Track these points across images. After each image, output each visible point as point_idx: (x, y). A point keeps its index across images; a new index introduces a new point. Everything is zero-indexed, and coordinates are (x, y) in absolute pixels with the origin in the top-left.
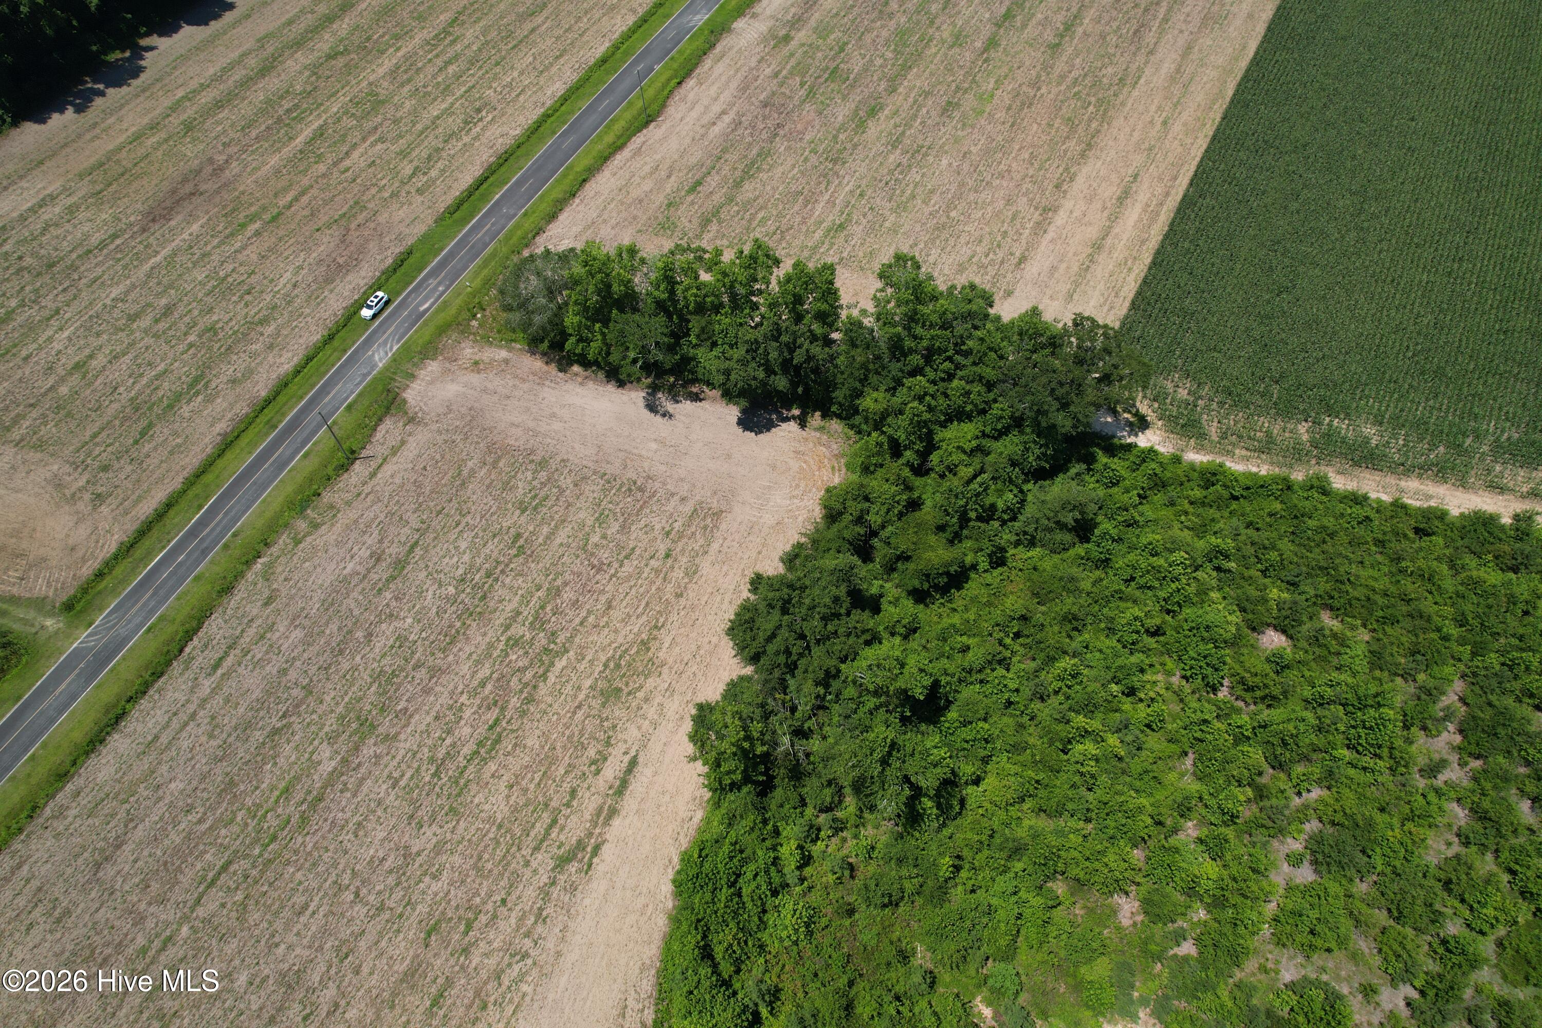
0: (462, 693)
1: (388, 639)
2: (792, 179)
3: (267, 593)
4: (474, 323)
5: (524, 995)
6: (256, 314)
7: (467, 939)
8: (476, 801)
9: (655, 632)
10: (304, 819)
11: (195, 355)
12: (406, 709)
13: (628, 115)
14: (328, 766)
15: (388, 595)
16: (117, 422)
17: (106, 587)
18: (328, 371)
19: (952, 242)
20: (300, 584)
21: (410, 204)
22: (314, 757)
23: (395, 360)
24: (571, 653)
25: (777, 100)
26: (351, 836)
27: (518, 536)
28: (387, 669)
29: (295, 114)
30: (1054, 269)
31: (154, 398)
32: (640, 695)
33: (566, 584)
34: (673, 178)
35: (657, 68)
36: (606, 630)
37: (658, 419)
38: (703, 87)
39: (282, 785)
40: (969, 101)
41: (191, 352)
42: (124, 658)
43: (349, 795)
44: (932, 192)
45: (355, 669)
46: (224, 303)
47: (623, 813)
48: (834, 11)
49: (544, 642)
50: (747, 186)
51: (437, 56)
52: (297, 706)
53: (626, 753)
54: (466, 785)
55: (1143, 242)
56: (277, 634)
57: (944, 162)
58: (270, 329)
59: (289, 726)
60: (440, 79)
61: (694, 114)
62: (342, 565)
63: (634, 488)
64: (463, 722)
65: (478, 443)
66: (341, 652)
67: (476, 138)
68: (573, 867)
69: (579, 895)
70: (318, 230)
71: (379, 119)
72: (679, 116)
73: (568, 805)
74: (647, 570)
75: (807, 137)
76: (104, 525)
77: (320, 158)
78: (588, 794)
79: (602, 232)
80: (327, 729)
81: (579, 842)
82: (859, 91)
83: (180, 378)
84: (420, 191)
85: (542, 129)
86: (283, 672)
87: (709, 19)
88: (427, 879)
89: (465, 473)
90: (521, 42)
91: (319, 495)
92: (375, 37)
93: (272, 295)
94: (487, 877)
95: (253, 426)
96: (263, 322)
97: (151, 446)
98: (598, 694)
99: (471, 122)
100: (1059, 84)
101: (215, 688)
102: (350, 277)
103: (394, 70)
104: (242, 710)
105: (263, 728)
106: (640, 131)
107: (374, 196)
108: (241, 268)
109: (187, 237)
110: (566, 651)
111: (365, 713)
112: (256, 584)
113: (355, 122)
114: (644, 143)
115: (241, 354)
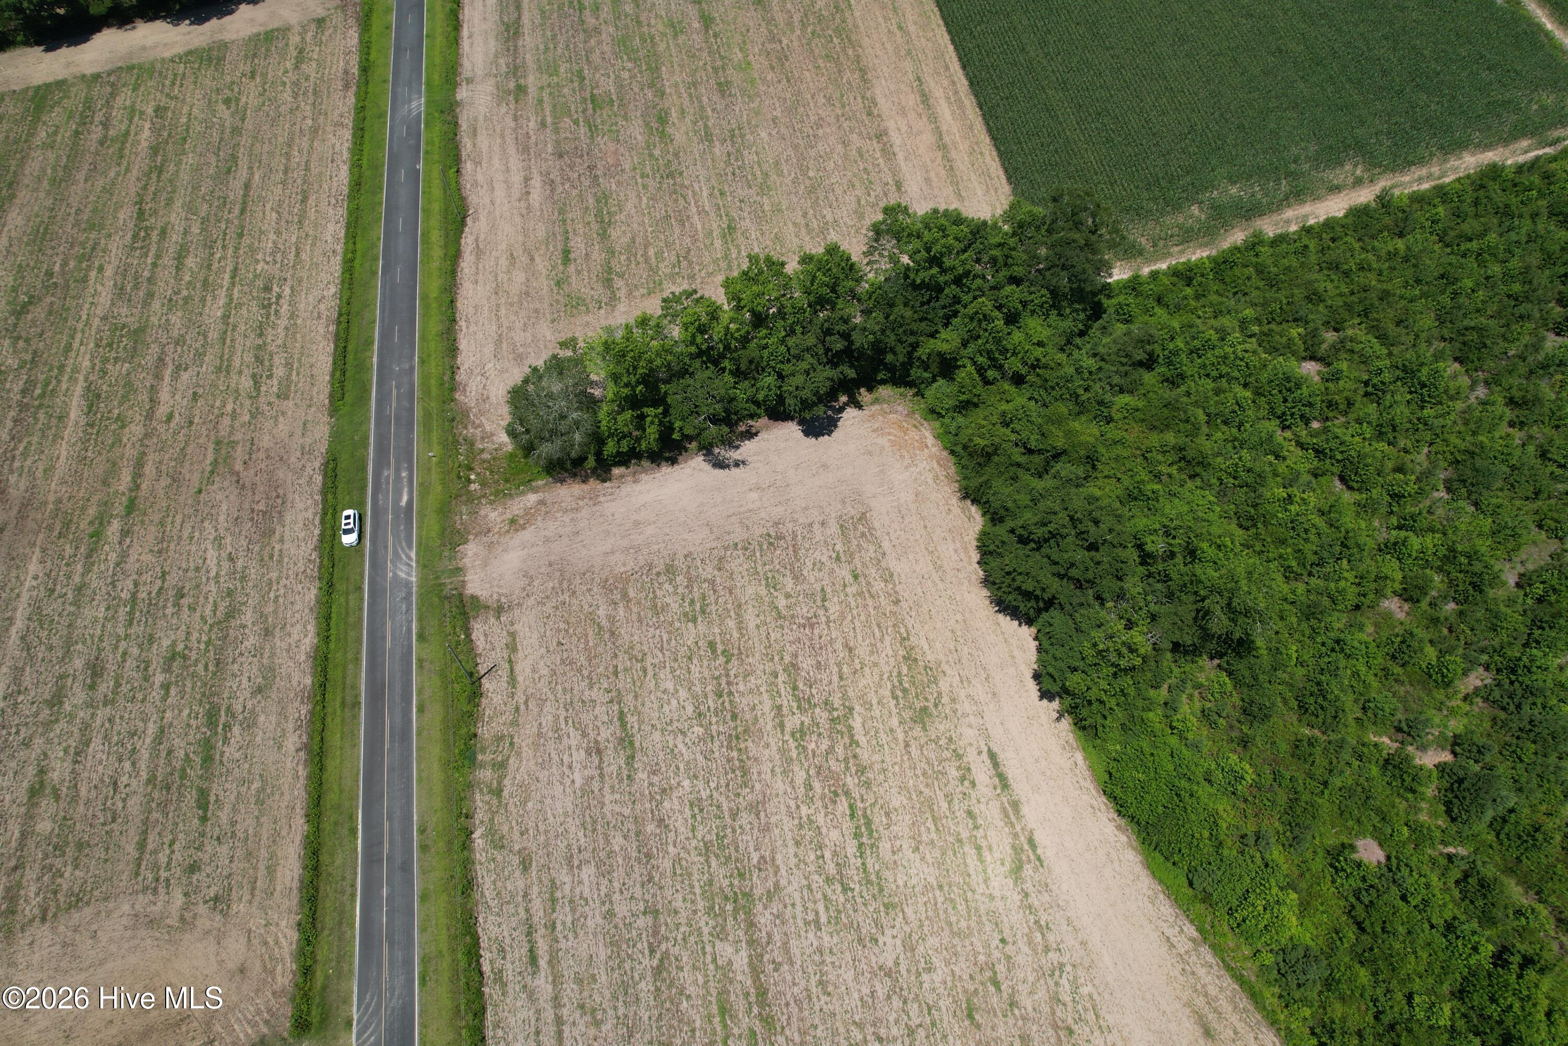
0: (798, 807)
1: (681, 812)
2: (648, 207)
3: (516, 860)
4: (473, 487)
5: (1090, 996)
6: (215, 612)
7: (1005, 995)
8: (900, 883)
9: (907, 643)
10: (768, 1021)
11: (182, 693)
12: (762, 857)
13: (435, 222)
14: (741, 960)
15: (642, 775)
16: (155, 815)
17: (327, 977)
18: (360, 619)
19: (831, 196)
20: (542, 828)
21: (283, 414)
22: (720, 963)
23: (425, 566)
24: (857, 708)
25: (567, 147)
26: (824, 998)
27: (712, 645)
28: (708, 838)
29: (38, 392)
30: (928, 180)
31: (178, 765)
32: (945, 700)
33: (796, 656)
34: (538, 259)
35: (420, 166)
36: (867, 669)
37: (734, 470)
38: (484, 165)
39: (714, 1009)
40: (734, 76)
41: (173, 691)
42: (423, 1025)
43: (786, 967)
44: (777, 163)
45: (678, 860)
46: (161, 623)
47: (1023, 799)
48: (542, 47)
49: (825, 715)
50: (614, 233)
51: (158, 256)
52: (656, 933)
53: (980, 753)
54: (879, 877)
55: (971, 127)
56: (567, 888)
57: (763, 135)
58: (248, 617)
59: (666, 955)
60: (187, 278)
61: (500, 193)
62: (568, 782)
63: (773, 540)
64: (824, 830)
65: (589, 590)
66: (648, 856)
67: (293, 316)
68: (1028, 870)
69: (1054, 888)
70: (200, 492)
71: (155, 349)
72: (487, 200)
73: (976, 827)
74: (851, 599)
75: (627, 167)
76: (256, 923)
77: (123, 423)
78: (983, 807)
79: (517, 339)
81: (1013, 847)
82: (632, 106)
83: (188, 725)
84: (283, 395)
85: (356, 275)
86: (610, 915)
87: (428, 103)
88: (925, 977)
89: (604, 623)
90: (244, 203)
91: (475, 735)
92: (57, 268)
93: (212, 582)
94: (971, 934)
95: (329, 720)
96: (231, 614)
97: (226, 811)
98: (911, 724)
99: (270, 305)
100: (793, 31)
101: (554, 981)
102: (288, 518)
103: (120, 292)
104: (604, 978)
105: (642, 977)
106: (462, 232)
107: (232, 427)
108: (144, 577)
109: (34, 583)
110: (851, 709)
111: (727, 890)
112: (494, 860)
113: (127, 365)
114: (477, 240)
115: (240, 660)
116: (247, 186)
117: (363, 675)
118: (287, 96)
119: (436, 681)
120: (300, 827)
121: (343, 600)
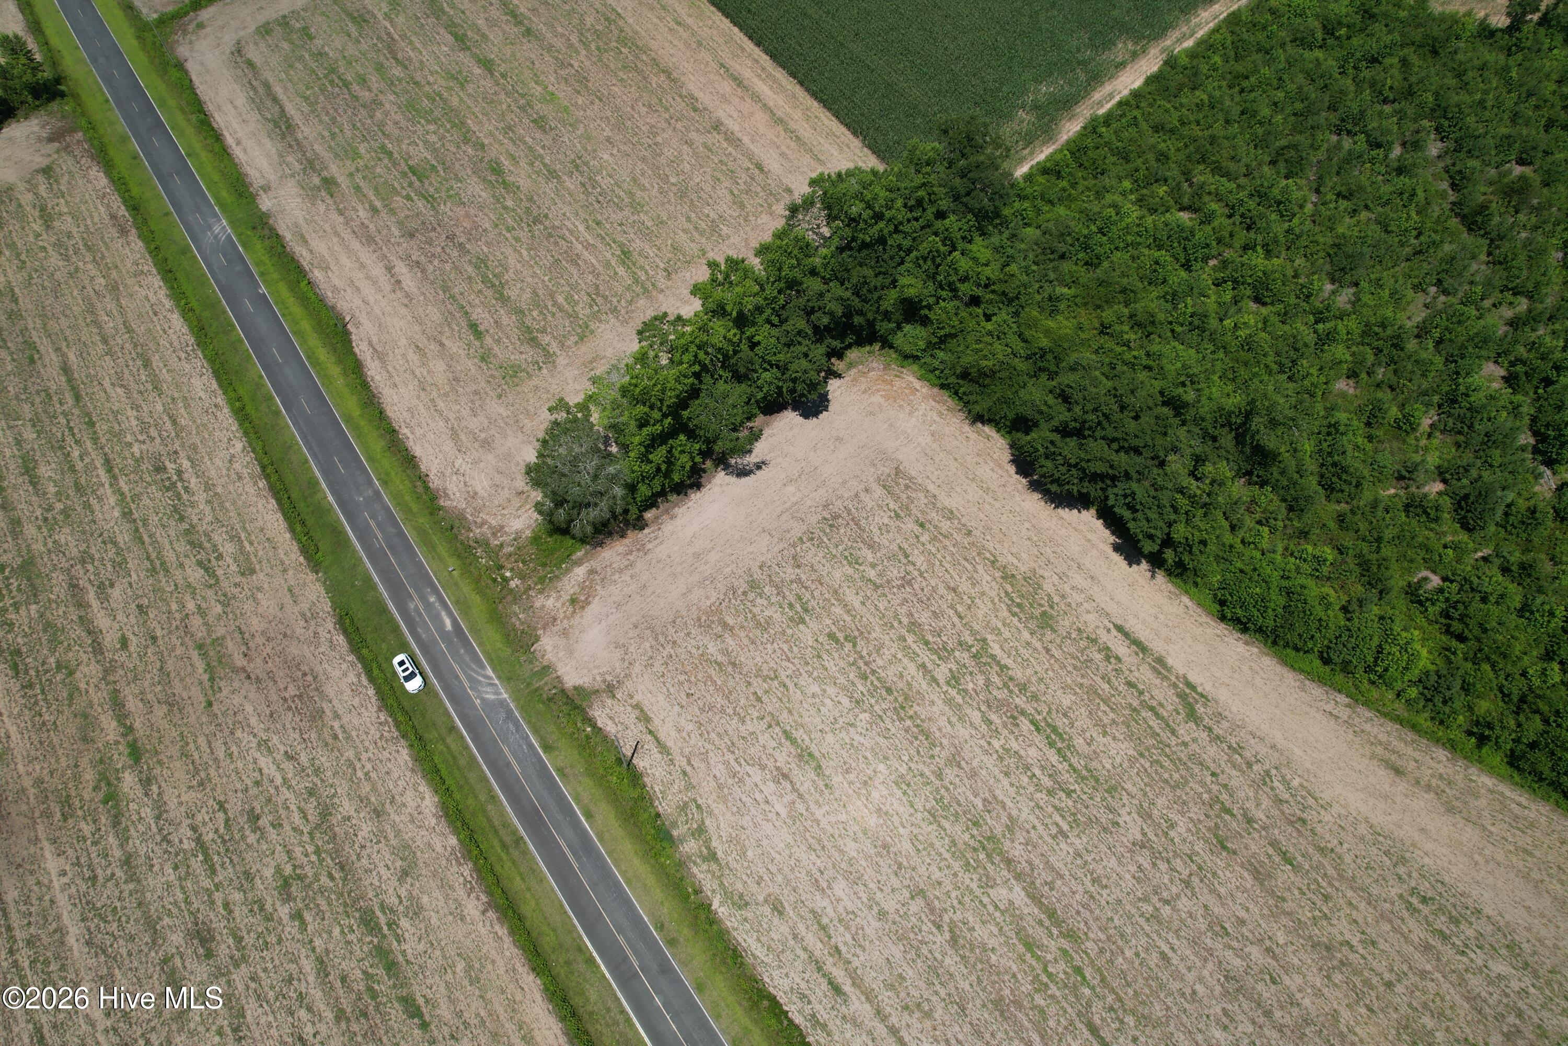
0: (989, 743)
1: (891, 795)
2: (532, 258)
3: (767, 910)
4: (513, 584)
5: (1301, 785)
6: (305, 817)
7: (1239, 817)
8: (1109, 766)
9: (998, 565)
10: (1070, 935)
11: (319, 914)
12: (985, 800)
13: (314, 341)
14: (1018, 895)
15: (837, 779)
20: (774, 869)
21: (259, 589)
22: (1002, 907)
23: (509, 679)
24: (989, 637)
25: (413, 224)
26: (1105, 892)
28: (928, 806)
31: (362, 986)
32: (1056, 599)
33: (911, 615)
34: (446, 342)
35: (263, 290)
36: (977, 601)
37: (759, 473)
38: (334, 268)
39: (1021, 948)
40: (545, 110)
41: (308, 917)
43: (1059, 882)
45: (914, 839)
46: (249, 856)
47: (1164, 653)
48: (326, 134)
49: (966, 655)
50: (512, 292)
52: (932, 910)
54: (1090, 771)
55: (794, 96)
56: (830, 910)
58: (347, 807)
59: (952, 925)
61: (368, 290)
62: (772, 816)
63: (832, 522)
64: (1022, 752)
65: (688, 634)
66: (885, 846)
67: (208, 486)
68: (1199, 708)
69: (1227, 713)
70: (210, 704)
71: (58, 578)
72: (358, 302)
73: (1141, 693)
74: (928, 546)
75: (487, 226)
78: (1136, 674)
79: (472, 426)
80: (974, 886)
81: (1178, 695)
82: (457, 166)
83: (348, 943)
84: (246, 572)
86: (882, 914)
87: (231, 223)
88: (1172, 834)
89: (720, 658)
90: (73, 388)
91: (658, 815)
93: (284, 790)
94: (1187, 782)
95: (498, 868)
96: (325, 814)
97: (443, 1007)
98: (1039, 632)
99: (174, 484)
100: (577, 52)
101: (867, 998)
102: (330, 691)
104: (910, 972)
105: (944, 954)
106: (350, 342)
107: (206, 624)
108: (199, 818)
109: (65, 880)
110: (984, 640)
111: (972, 842)
112: (745, 920)
113: (34, 607)
114: (370, 344)
115: (364, 853)
116: (66, 369)
117: (509, 809)
119: (588, 782)
120: (531, 983)
121: (441, 747)
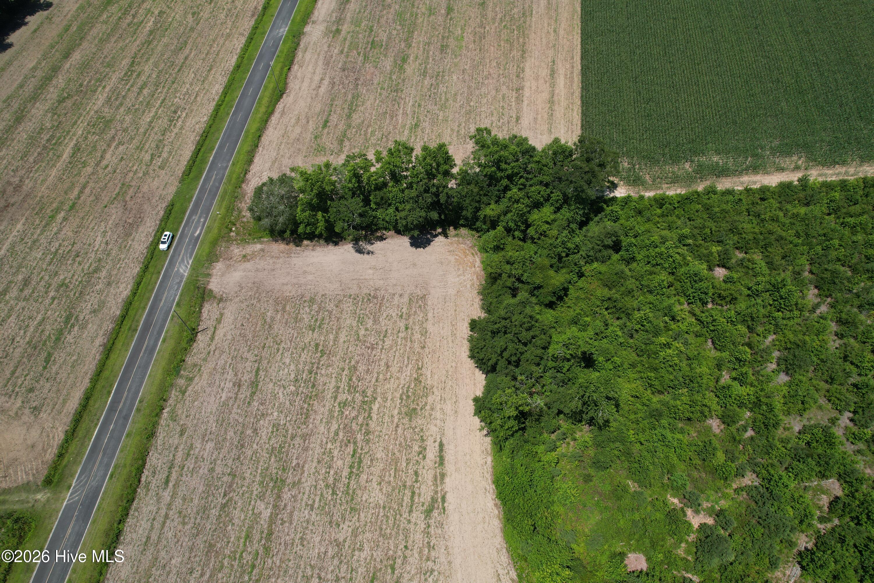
0: (327, 443)
1: (267, 428)
2: (378, 106)
3: (178, 429)
4: (232, 234)
6: (89, 267)
7: (395, 576)
8: (364, 499)
9: (420, 371)
10: (267, 549)
11: (59, 304)
12: (298, 464)
13: (268, 94)
14: (266, 514)
15: (256, 404)
16: (25, 360)
17: (69, 461)
18: (154, 288)
19: (478, 118)
20: (197, 416)
21: (159, 176)
22: (255, 511)
23: (194, 269)
24: (379, 399)
25: (349, 66)
26: (300, 547)
27: (317, 345)
28: (275, 445)
29: (54, 142)
30: (535, 119)
31: (44, 338)
32: (428, 407)
33: (358, 362)
34: (311, 122)
35: (272, 63)
36: (392, 380)
37: (366, 256)
38: (304, 68)
39: (243, 534)
40: (452, 43)
41: (55, 302)
42: (102, 499)
43: (287, 524)
44: (456, 95)
45: (255, 452)
46: (64, 267)
47: (449, 474)
48: (357, 10)
49: (360, 398)
50: (355, 116)
51: (132, 86)
52: (230, 486)
53: (435, 442)
54: (354, 493)
55: (572, 94)
56: (198, 450)
57: (455, 78)
58: (103, 273)
59: (231, 499)
60: (141, 99)
61: (306, 84)
62: (218, 397)
63: (370, 298)
64: (335, 459)
65: (268, 301)
66: (243, 446)
67: (182, 128)
68: (435, 513)
69: (446, 527)
70: (106, 207)
71: (113, 131)
72: (297, 87)
73: (417, 481)
74: (399, 340)
75: (375, 82)
76: (48, 425)
77: (85, 164)
78: (425, 471)
79: (284, 162)
80: (255, 493)
81: (432, 498)
82: (391, 50)
83: (56, 320)
84: (161, 168)
85: (220, 113)
86: (212, 470)
87: (289, 30)
88: (357, 553)
89: (268, 320)
90: (182, 66)
91: (184, 361)
92: (85, 83)
93: (94, 253)
94: (390, 538)
95: (120, 334)
96: (96, 270)
97: (56, 367)
98: (403, 415)
99: (173, 120)
100: (494, 23)
101: (172, 495)
102: (140, 229)
103: (108, 100)
104: (197, 501)
105: (215, 507)
106: (279, 101)
107: (133, 178)
108: (64, 243)
109: (16, 234)
110: (375, 399)
111: (274, 475)
112: (169, 426)
113: (97, 137)
114: (284, 107)
115: (91, 294)
116: (186, 58)
117: (144, 316)
118: (222, 16)
119: (177, 328)
120: (86, 383)
121: (149, 276)
